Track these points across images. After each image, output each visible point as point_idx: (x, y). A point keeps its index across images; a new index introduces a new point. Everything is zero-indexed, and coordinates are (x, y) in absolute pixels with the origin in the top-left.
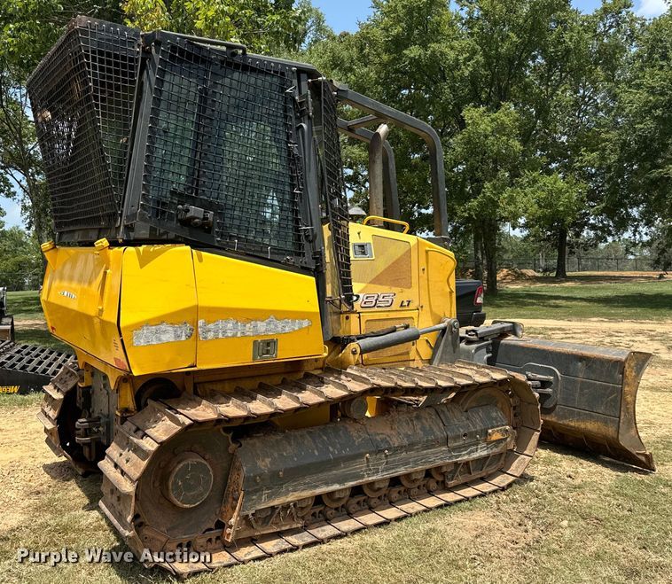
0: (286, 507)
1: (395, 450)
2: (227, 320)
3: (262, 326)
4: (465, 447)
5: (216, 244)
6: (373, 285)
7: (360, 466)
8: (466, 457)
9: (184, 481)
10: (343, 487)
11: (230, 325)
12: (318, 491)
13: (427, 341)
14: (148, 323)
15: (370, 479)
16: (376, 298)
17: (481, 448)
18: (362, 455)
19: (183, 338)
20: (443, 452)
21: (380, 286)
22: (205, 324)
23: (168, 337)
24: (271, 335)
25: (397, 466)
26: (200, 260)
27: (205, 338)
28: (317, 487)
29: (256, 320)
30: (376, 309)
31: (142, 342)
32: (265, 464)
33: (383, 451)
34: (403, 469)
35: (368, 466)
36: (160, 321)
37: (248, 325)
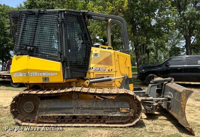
0: (50, 117)
1: (84, 109)
2: (35, 72)
3: (44, 74)
4: (111, 112)
5: (35, 55)
6: (98, 65)
7: (72, 111)
8: (111, 115)
9: (27, 106)
10: (66, 115)
11: (36, 73)
12: (59, 115)
13: (119, 81)
14: (16, 72)
15: (76, 115)
16: (99, 68)
17: (118, 113)
18: (73, 108)
19: (25, 76)
20: (102, 112)
21: (101, 65)
22: (30, 73)
23: (21, 75)
24: (47, 76)
25: (85, 113)
26: (30, 58)
27: (30, 76)
28: (58, 114)
29: (42, 72)
30: (99, 71)
31: (15, 76)
32: (45, 106)
33: (80, 108)
34: (87, 114)
35: (75, 111)
36: (19, 72)
37: (41, 74)
